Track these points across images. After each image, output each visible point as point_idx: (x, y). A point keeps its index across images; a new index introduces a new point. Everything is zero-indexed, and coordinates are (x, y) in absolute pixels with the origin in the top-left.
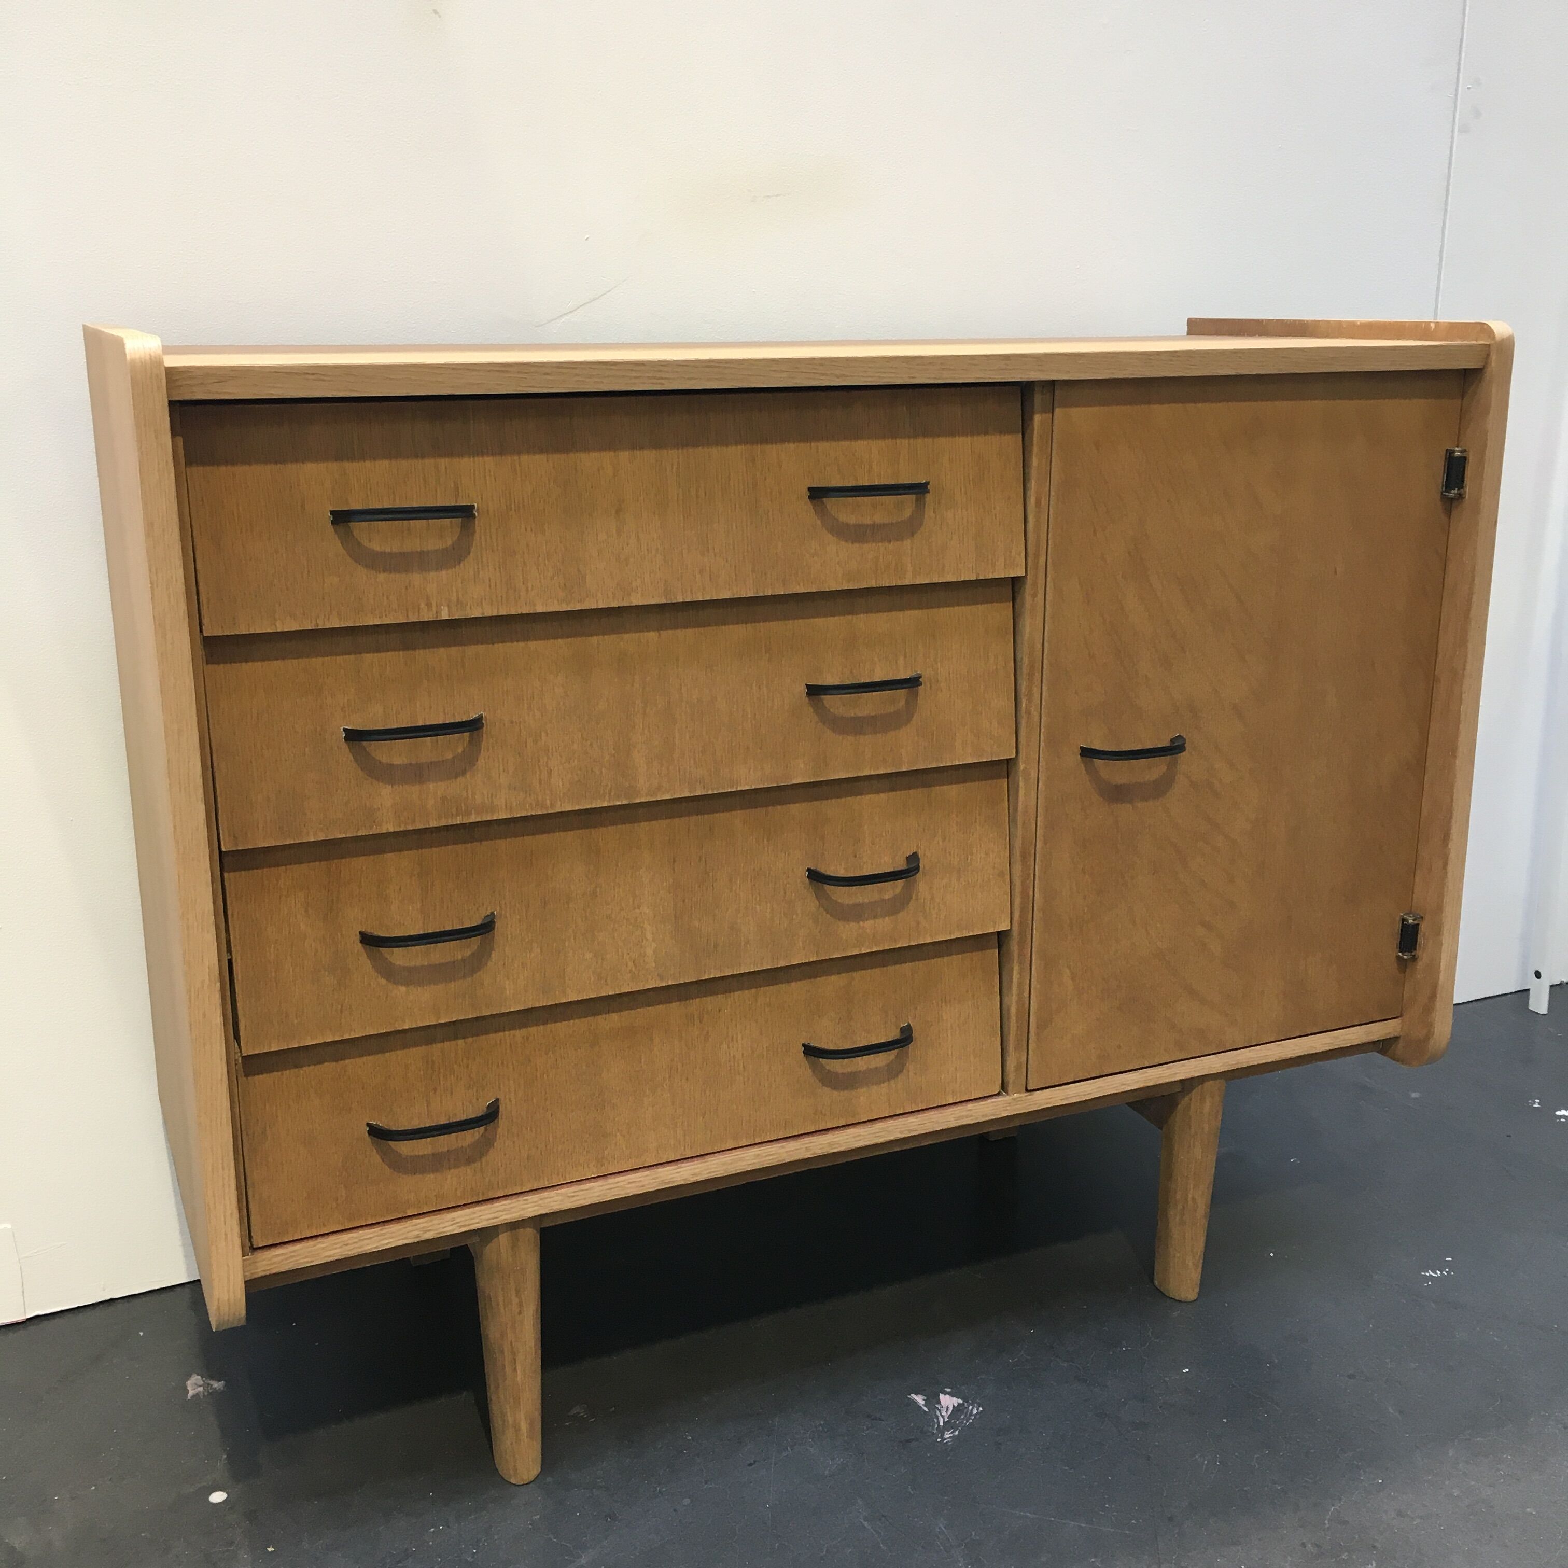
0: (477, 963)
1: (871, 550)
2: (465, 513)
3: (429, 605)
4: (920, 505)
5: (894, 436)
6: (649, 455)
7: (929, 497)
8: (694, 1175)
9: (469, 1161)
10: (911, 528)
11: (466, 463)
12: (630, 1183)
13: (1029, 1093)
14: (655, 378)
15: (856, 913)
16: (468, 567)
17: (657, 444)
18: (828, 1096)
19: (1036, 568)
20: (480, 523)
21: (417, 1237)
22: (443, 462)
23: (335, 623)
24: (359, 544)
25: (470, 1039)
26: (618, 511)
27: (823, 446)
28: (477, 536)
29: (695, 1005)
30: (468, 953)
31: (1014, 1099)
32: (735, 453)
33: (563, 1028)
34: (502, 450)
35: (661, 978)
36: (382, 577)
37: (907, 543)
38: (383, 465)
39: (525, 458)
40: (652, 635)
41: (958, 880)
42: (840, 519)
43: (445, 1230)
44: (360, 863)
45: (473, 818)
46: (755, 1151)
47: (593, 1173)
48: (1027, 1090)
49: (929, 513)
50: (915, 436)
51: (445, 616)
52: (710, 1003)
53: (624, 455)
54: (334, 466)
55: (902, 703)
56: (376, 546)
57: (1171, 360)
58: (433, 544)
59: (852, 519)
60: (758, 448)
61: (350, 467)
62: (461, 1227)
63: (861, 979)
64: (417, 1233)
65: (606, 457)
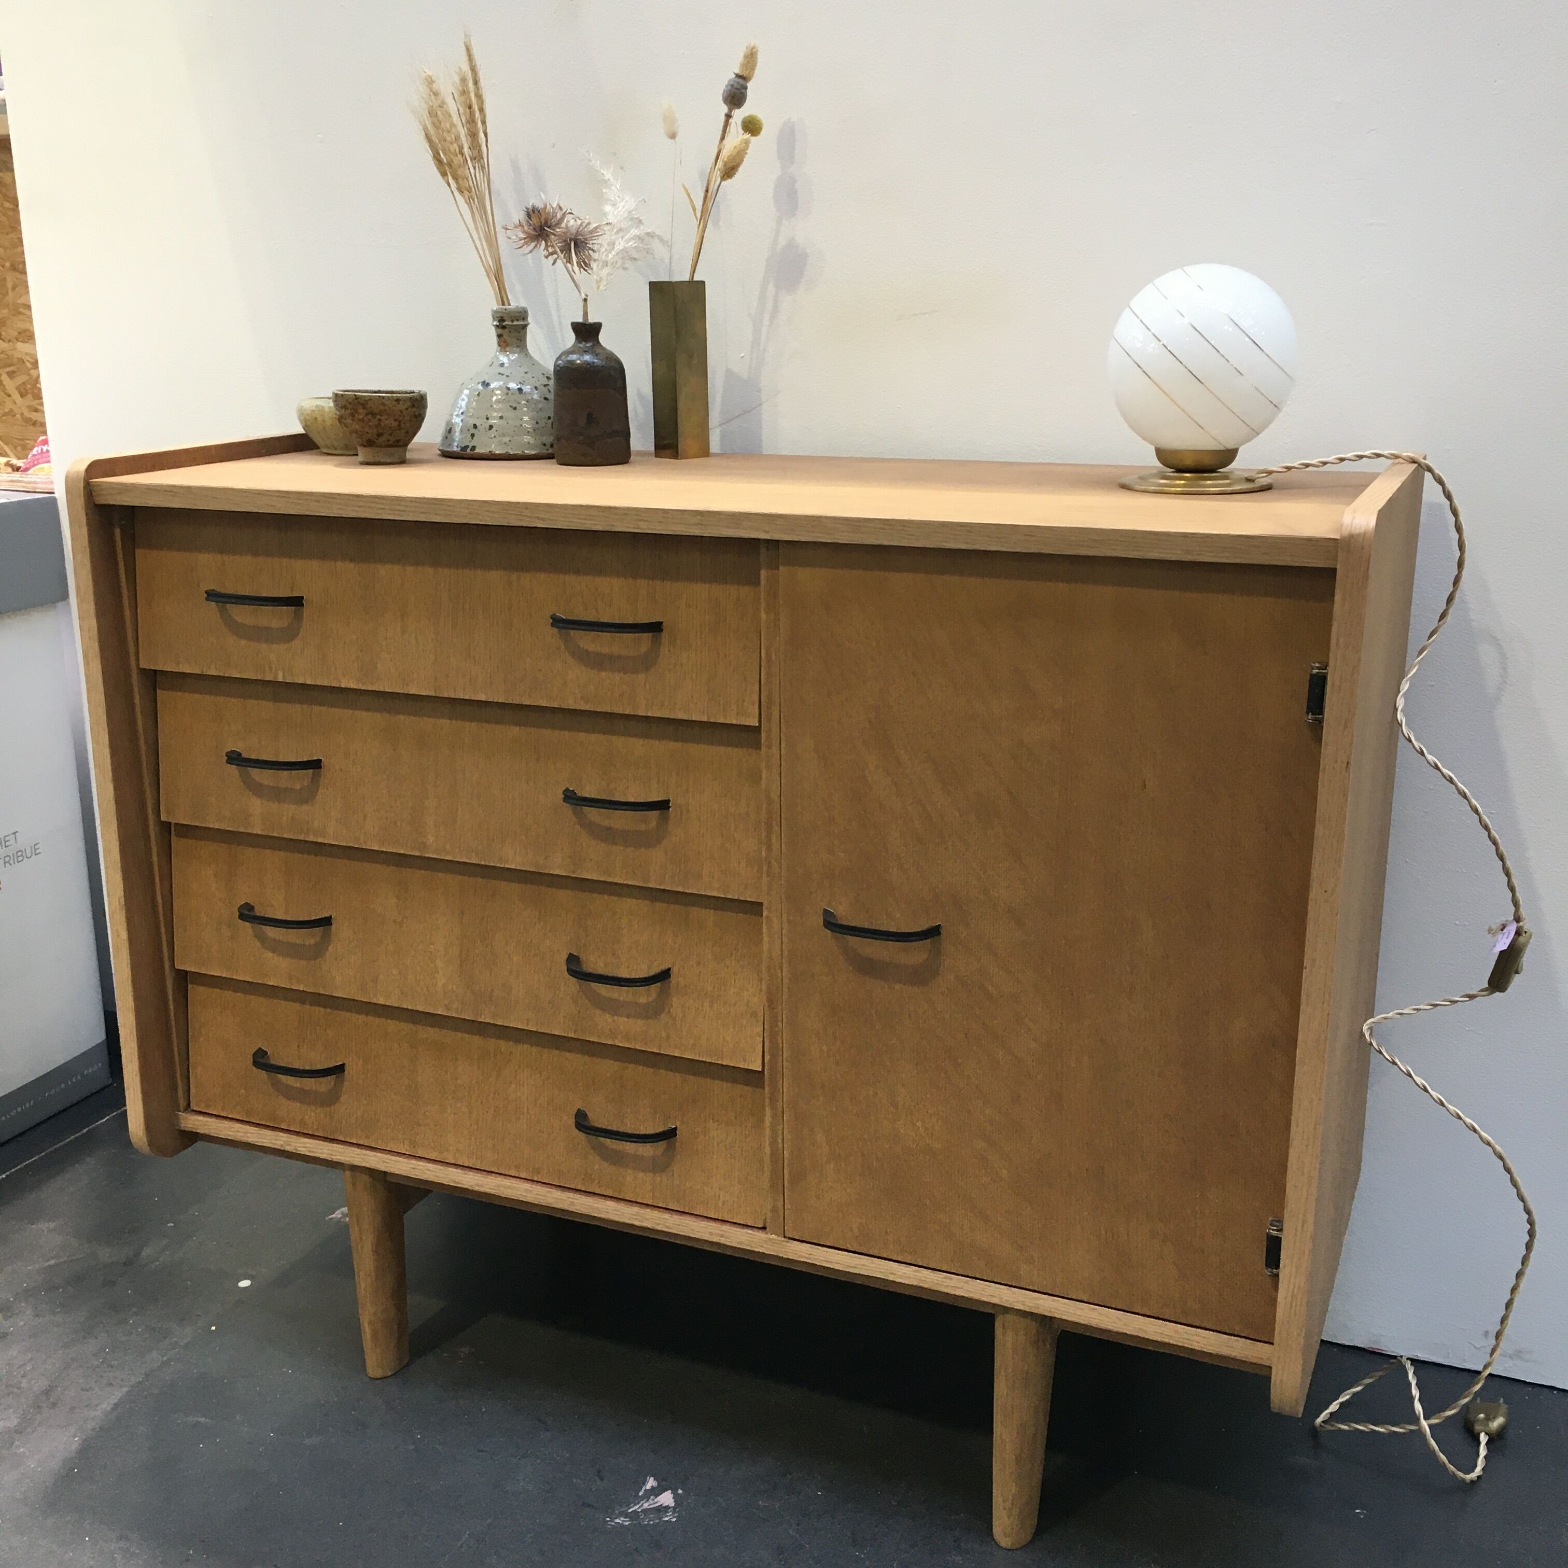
0: (318, 952)
1: (610, 679)
2: (296, 602)
3: (270, 668)
4: (656, 643)
5: (635, 577)
6: (429, 571)
7: (665, 635)
8: (478, 1185)
9: (322, 1104)
10: (646, 663)
11: (298, 564)
12: (428, 1170)
13: (786, 1240)
14: (396, 510)
15: (613, 1008)
16: (296, 643)
17: (436, 563)
18: (598, 1165)
19: (769, 720)
20: (306, 611)
21: (282, 1146)
22: (285, 561)
23: (213, 672)
24: (230, 616)
25: (328, 1010)
26: (402, 616)
27: (570, 579)
28: (304, 620)
29: (492, 1043)
30: (312, 942)
31: (770, 1239)
32: (495, 576)
33: (392, 1025)
34: (323, 556)
35: (447, 1007)
36: (243, 642)
37: (641, 677)
38: (248, 559)
39: (339, 564)
40: (445, 722)
41: (711, 1006)
42: (581, 646)
43: (299, 1149)
44: (249, 853)
45: (311, 838)
46: (527, 1186)
47: (406, 1150)
48: (785, 1237)
49: (664, 650)
50: (653, 578)
51: (280, 679)
52: (503, 1045)
53: (410, 569)
54: (219, 557)
55: (654, 824)
56: (239, 619)
57: (883, 529)
58: (275, 624)
59: (592, 648)
60: (514, 576)
61: (228, 559)
62: (310, 1151)
63: (633, 1071)
64: (282, 1143)
65: (397, 568)
